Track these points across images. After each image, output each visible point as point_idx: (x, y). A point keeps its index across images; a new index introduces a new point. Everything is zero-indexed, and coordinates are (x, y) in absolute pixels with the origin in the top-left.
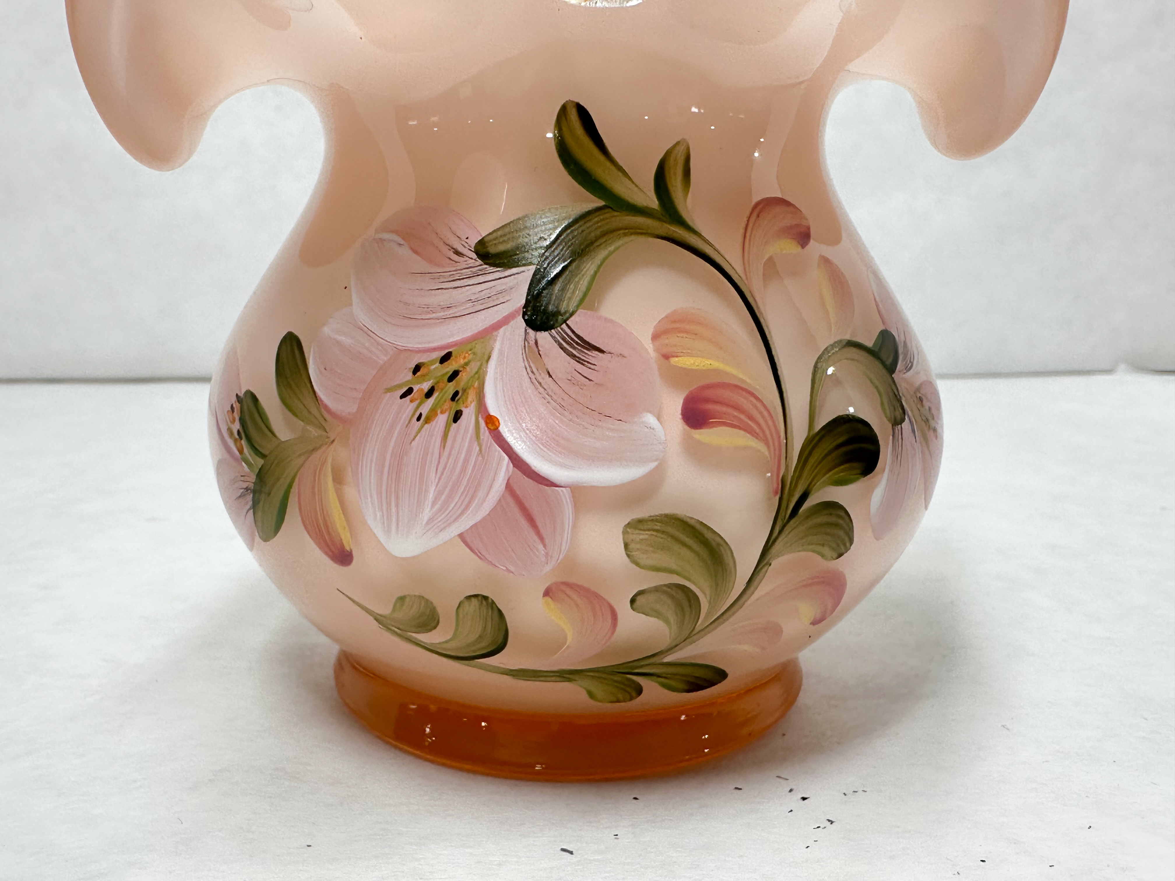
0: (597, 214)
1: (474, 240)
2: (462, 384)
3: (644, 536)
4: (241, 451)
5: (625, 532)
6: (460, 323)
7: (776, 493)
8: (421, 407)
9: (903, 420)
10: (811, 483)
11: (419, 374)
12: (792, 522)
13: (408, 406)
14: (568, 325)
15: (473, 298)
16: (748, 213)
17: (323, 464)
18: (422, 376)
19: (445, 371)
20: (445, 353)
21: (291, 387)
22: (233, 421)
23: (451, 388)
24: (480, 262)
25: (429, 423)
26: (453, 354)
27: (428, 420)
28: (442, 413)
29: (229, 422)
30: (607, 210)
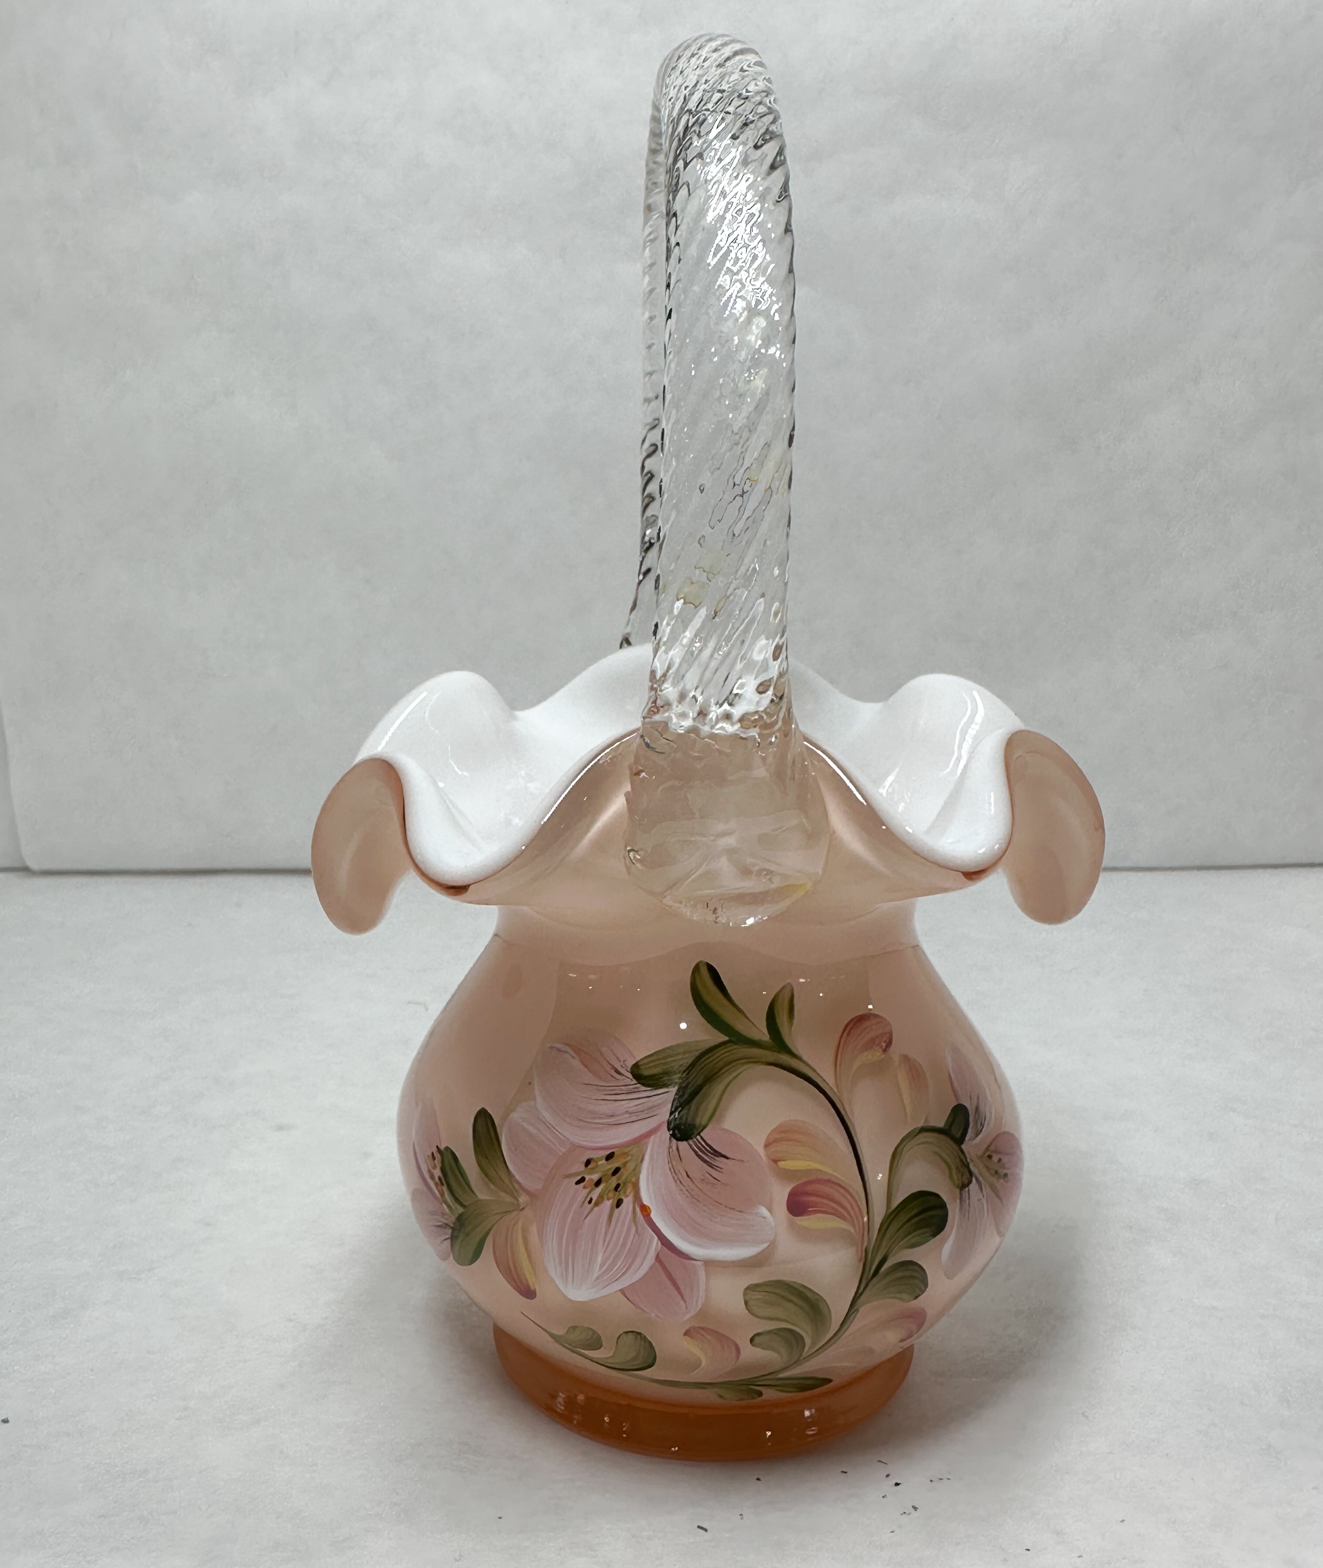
0: (723, 1047)
1: (631, 1063)
2: (623, 1178)
3: (758, 1296)
4: (442, 1195)
5: (745, 1294)
6: (621, 1129)
7: (860, 1261)
8: (592, 1193)
9: (970, 1182)
10: (888, 1250)
11: (589, 1167)
12: (875, 1280)
13: (582, 1192)
14: (701, 1137)
15: (630, 1110)
16: (841, 1030)
17: (516, 1223)
18: (592, 1169)
19: (610, 1167)
20: (610, 1152)
21: (487, 1158)
22: (435, 1167)
23: (614, 1181)
24: (635, 1081)
25: (598, 1206)
26: (616, 1154)
27: (596, 1204)
28: (608, 1199)
29: (431, 1168)
30: (730, 1044)
